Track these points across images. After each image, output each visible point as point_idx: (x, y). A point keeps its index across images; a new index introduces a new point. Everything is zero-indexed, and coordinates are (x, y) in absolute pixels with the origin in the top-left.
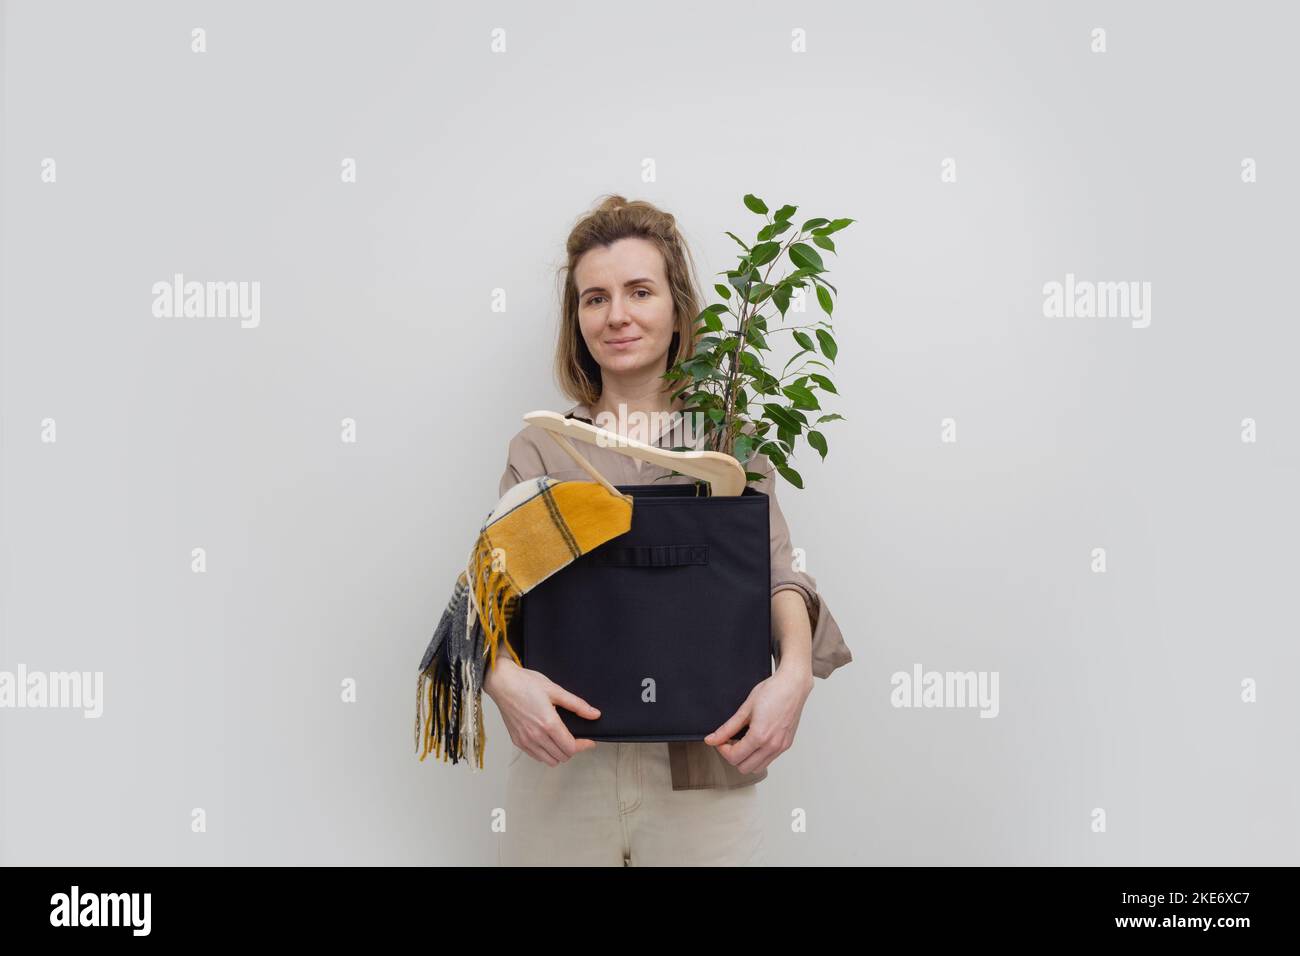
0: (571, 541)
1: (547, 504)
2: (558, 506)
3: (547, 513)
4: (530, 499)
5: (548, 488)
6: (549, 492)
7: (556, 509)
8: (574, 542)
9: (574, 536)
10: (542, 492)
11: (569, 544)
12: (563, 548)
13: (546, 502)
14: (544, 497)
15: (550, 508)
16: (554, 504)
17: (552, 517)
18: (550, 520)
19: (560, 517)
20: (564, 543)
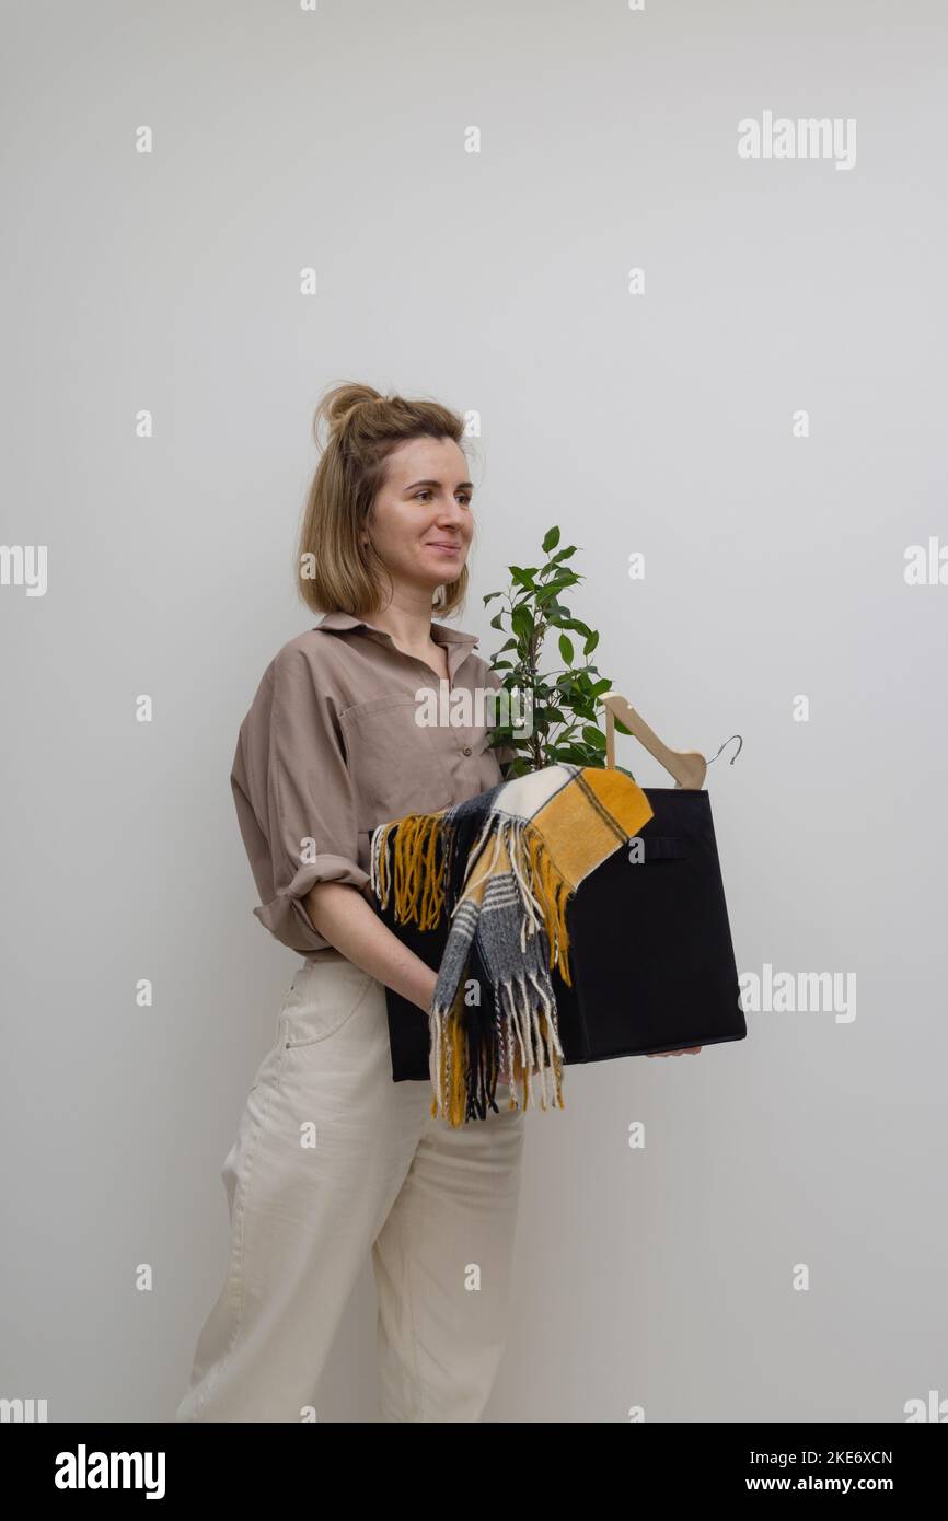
0: (615, 827)
1: (583, 789)
2: (593, 790)
3: (584, 799)
4: (564, 787)
5: (578, 773)
6: (581, 777)
7: (592, 793)
8: (618, 827)
9: (618, 820)
10: (574, 777)
11: (613, 829)
12: (609, 834)
13: (581, 786)
14: (577, 782)
15: (586, 793)
16: (590, 788)
17: (591, 802)
18: (589, 805)
19: (598, 801)
20: (607, 829)
